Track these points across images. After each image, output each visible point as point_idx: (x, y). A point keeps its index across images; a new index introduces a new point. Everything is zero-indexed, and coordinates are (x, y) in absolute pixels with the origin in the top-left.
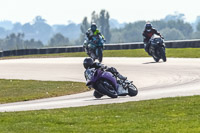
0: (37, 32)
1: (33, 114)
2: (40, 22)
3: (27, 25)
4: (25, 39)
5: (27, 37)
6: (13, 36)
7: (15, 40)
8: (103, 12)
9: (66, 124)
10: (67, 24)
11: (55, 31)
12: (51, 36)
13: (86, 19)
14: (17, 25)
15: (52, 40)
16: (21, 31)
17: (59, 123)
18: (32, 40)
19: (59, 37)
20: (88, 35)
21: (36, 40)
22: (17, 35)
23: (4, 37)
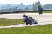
0: (21, 7)
1: (20, 28)
2: (22, 4)
3: (19, 5)
4: (18, 9)
5: (19, 8)
6: (15, 8)
7: (15, 9)
8: (38, 2)
9: (29, 30)
10: (29, 5)
11: (26, 7)
12: (25, 8)
13: (34, 3)
14: (16, 5)
15: (25, 9)
16: (17, 7)
17: (27, 30)
18: (20, 9)
19: (27, 8)
20: (38, 7)
21: (21, 9)
22: (16, 7)
23: (13, 8)
